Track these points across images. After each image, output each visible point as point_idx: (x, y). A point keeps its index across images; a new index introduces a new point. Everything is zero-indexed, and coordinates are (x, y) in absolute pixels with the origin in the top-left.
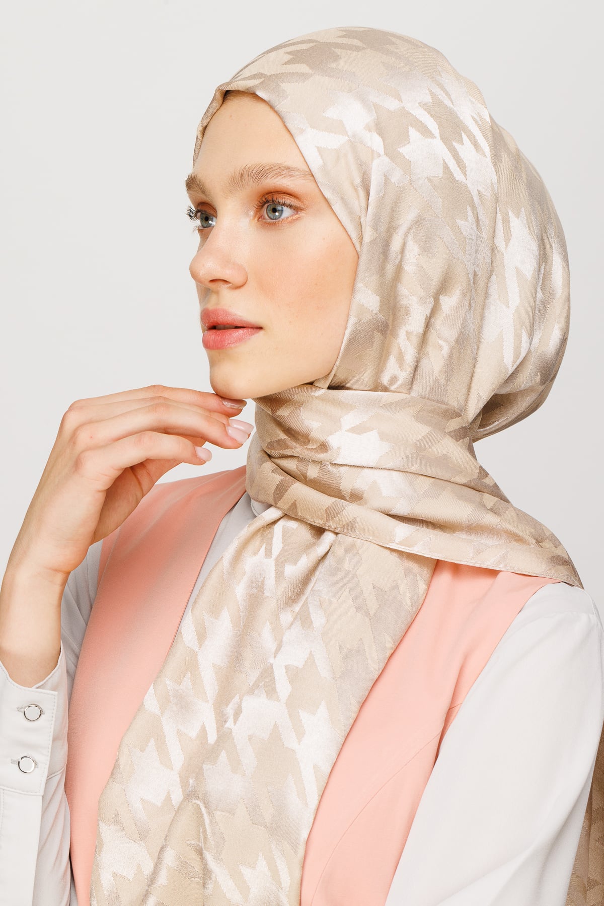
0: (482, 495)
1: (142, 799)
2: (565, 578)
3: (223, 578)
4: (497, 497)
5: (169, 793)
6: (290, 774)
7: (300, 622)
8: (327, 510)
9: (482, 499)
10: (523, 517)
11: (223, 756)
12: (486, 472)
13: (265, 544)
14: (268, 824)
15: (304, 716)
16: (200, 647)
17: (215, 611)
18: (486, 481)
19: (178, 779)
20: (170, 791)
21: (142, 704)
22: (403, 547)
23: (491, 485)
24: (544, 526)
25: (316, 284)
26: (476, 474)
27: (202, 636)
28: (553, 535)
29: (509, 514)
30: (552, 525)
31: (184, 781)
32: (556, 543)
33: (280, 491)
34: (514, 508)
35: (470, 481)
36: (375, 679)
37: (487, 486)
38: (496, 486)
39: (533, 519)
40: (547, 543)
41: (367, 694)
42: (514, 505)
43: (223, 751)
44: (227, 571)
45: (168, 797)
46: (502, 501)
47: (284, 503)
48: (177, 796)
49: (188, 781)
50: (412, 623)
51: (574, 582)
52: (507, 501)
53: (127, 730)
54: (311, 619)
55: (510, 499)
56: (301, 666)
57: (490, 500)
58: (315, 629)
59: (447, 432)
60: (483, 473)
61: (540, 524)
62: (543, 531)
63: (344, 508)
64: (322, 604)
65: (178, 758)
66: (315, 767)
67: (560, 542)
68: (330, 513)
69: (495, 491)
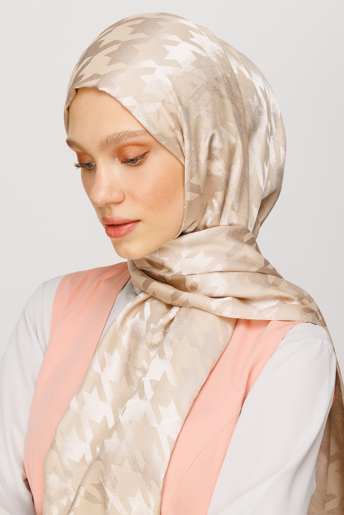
0: (267, 276)
1: (69, 460)
2: (311, 320)
3: (116, 332)
4: (275, 276)
5: (84, 455)
6: (154, 442)
7: (158, 355)
8: (172, 296)
9: (266, 279)
10: (291, 285)
11: (115, 433)
12: (268, 262)
13: (139, 312)
14: (142, 471)
15: (161, 408)
16: (102, 372)
17: (111, 351)
18: (269, 267)
19: (90, 447)
20: (85, 454)
21: (69, 407)
23: (272, 269)
24: (303, 290)
25: (165, 190)
26: (263, 264)
27: (103, 366)
28: (309, 295)
29: (283, 285)
30: (309, 289)
31: (93, 449)
32: (311, 300)
34: (286, 281)
35: (260, 269)
36: (202, 385)
37: (269, 270)
38: (274, 269)
39: (297, 286)
40: (305, 301)
41: (197, 394)
42: (285, 279)
43: (115, 431)
44: (118, 328)
45: (84, 458)
46: (278, 278)
48: (89, 458)
49: (95, 449)
50: (224, 351)
51: (316, 322)
52: (281, 277)
53: (60, 421)
54: (164, 353)
55: (282, 276)
56: (159, 380)
57: (271, 278)
58: (167, 358)
59: (245, 242)
60: (267, 263)
61: (302, 289)
62: (304, 293)
63: (181, 295)
64: (171, 343)
65: (89, 435)
66: (169, 437)
67: (313, 299)
68: (174, 297)
69: (274, 273)
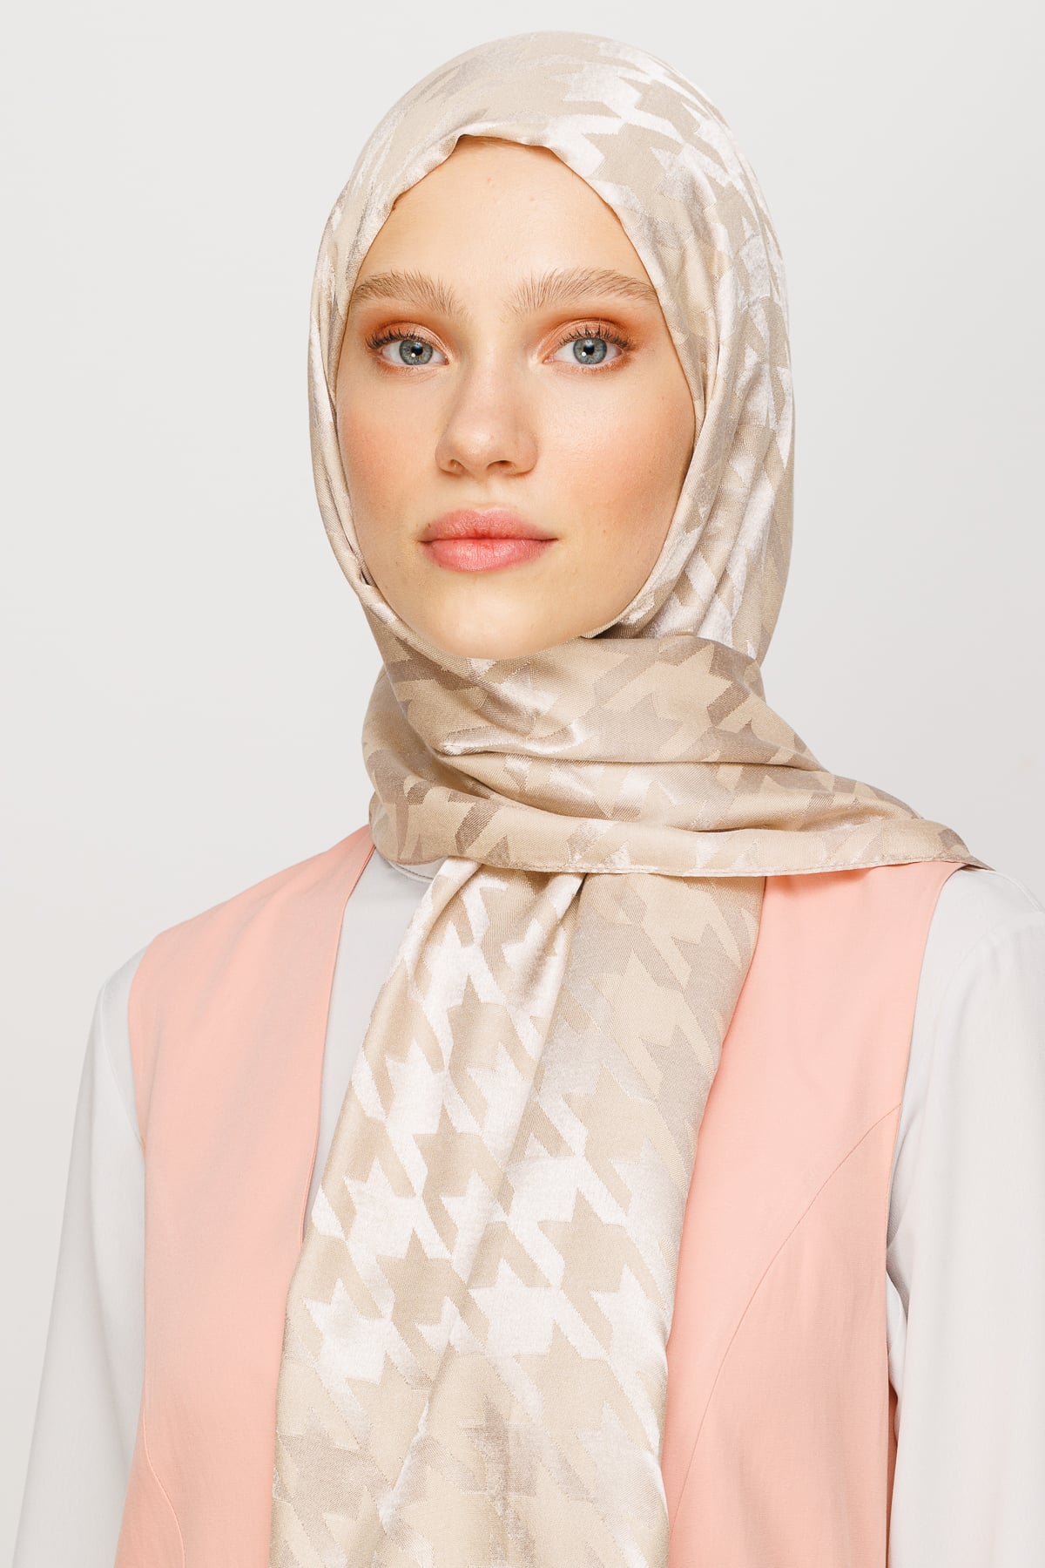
1: (348, 1380)
5: (388, 1357)
6: (625, 1266)
8: (571, 840)
11: (504, 1269)
16: (387, 1112)
17: (399, 1049)
19: (393, 1329)
20: (390, 1355)
22: (713, 871)
31: (404, 1330)
33: (470, 829)
36: (711, 1087)
47: (479, 848)
54: (585, 1015)
56: (592, 1091)
64: (598, 986)
